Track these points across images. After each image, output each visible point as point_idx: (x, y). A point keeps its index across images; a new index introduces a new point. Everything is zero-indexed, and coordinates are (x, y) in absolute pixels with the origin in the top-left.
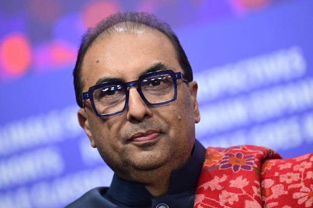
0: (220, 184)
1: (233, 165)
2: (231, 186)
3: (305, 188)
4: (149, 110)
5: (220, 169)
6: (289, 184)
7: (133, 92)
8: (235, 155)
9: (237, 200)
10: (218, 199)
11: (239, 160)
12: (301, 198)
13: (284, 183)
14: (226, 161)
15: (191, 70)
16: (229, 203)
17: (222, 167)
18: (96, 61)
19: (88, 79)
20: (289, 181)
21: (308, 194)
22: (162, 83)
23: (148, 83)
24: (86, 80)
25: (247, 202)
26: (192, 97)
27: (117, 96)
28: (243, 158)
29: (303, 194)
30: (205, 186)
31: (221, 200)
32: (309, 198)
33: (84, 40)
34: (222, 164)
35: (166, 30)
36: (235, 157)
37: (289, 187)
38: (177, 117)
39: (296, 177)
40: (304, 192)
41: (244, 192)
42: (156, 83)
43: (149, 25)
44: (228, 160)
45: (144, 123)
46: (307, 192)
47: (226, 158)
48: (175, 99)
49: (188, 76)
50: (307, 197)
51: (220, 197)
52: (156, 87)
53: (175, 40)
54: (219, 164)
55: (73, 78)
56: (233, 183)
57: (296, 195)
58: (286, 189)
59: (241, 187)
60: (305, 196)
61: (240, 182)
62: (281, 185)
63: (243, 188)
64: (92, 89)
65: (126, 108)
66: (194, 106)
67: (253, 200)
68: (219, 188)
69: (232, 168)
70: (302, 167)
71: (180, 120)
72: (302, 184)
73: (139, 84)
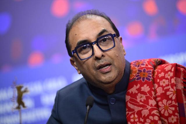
0: (137, 90)
1: (142, 78)
2: (142, 90)
3: (171, 89)
4: (104, 54)
5: (136, 80)
6: (165, 87)
7: (95, 46)
8: (143, 71)
9: (145, 99)
10: (136, 99)
11: (145, 73)
12: (170, 94)
13: (162, 86)
14: (138, 76)
15: (118, 32)
16: (142, 100)
17: (137, 79)
18: (75, 34)
19: (73, 44)
20: (164, 85)
21: (173, 92)
22: (107, 40)
23: (101, 41)
24: (72, 44)
25: (150, 100)
26: (121, 44)
27: (87, 49)
28: (146, 72)
29: (171, 93)
30: (130, 91)
31: (138, 99)
32: (174, 95)
33: (67, 26)
34: (137, 77)
35: (104, 16)
36: (143, 72)
37: (165, 88)
38: (116, 55)
39: (167, 82)
40: (171, 91)
41: (148, 95)
42: (105, 40)
43: (96, 15)
44: (139, 74)
45: (102, 60)
46: (172, 91)
47: (138, 73)
48: (114, 46)
49: (118, 35)
50: (173, 94)
51: (137, 97)
52: (105, 43)
53: (109, 19)
54: (135, 77)
55: (65, 44)
56: (143, 89)
57: (168, 93)
58: (163, 90)
59: (146, 91)
60: (172, 94)
61: (146, 88)
62: (161, 87)
63: (148, 92)
64: (76, 48)
65: (93, 54)
66: (122, 47)
67: (152, 100)
68: (137, 92)
69: (142, 79)
70: (169, 75)
71: (117, 56)
72: (170, 87)
73: (97, 42)
